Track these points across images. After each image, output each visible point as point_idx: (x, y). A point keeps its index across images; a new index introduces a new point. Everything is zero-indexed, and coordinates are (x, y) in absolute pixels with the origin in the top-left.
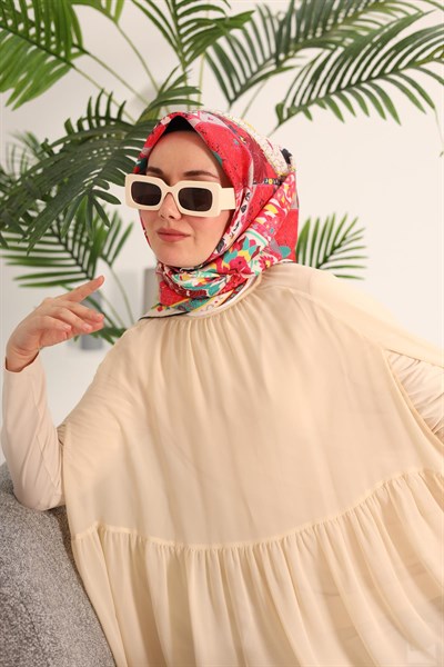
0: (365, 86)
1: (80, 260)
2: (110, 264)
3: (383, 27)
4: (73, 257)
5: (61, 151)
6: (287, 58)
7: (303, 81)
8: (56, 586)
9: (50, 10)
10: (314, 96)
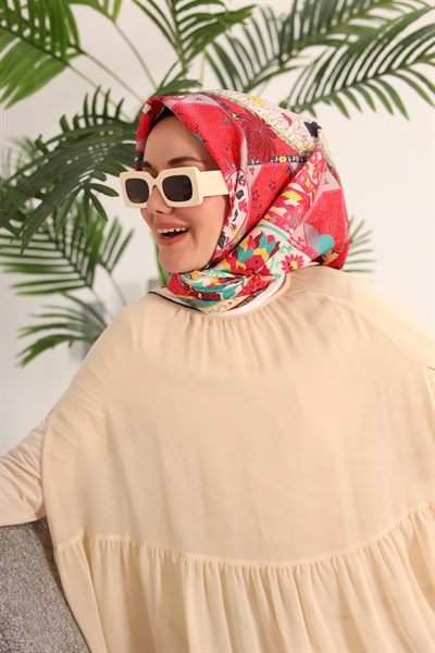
0: (372, 82)
1: (79, 267)
2: (110, 271)
3: (389, 23)
4: (71, 264)
5: (56, 148)
6: (291, 57)
7: (306, 81)
8: (40, 609)
9: (45, 6)
10: (318, 94)
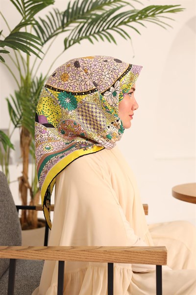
3: (107, 11)
7: (75, 33)
10: (80, 36)
